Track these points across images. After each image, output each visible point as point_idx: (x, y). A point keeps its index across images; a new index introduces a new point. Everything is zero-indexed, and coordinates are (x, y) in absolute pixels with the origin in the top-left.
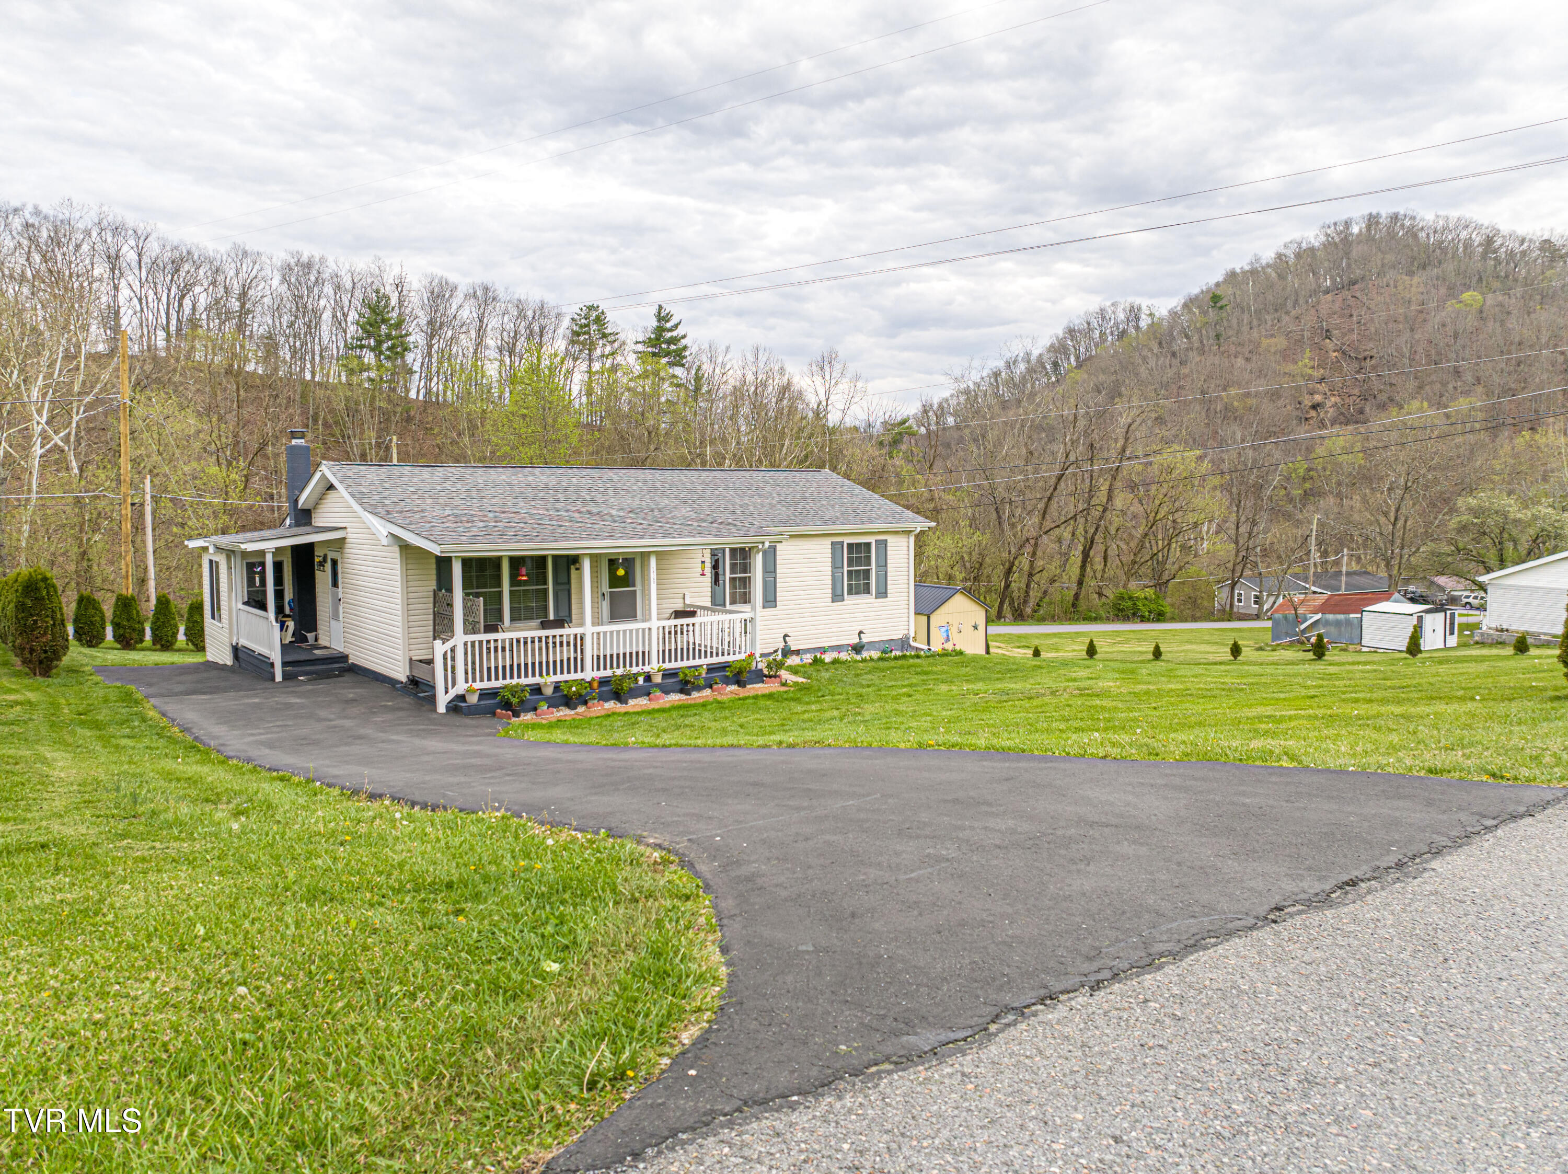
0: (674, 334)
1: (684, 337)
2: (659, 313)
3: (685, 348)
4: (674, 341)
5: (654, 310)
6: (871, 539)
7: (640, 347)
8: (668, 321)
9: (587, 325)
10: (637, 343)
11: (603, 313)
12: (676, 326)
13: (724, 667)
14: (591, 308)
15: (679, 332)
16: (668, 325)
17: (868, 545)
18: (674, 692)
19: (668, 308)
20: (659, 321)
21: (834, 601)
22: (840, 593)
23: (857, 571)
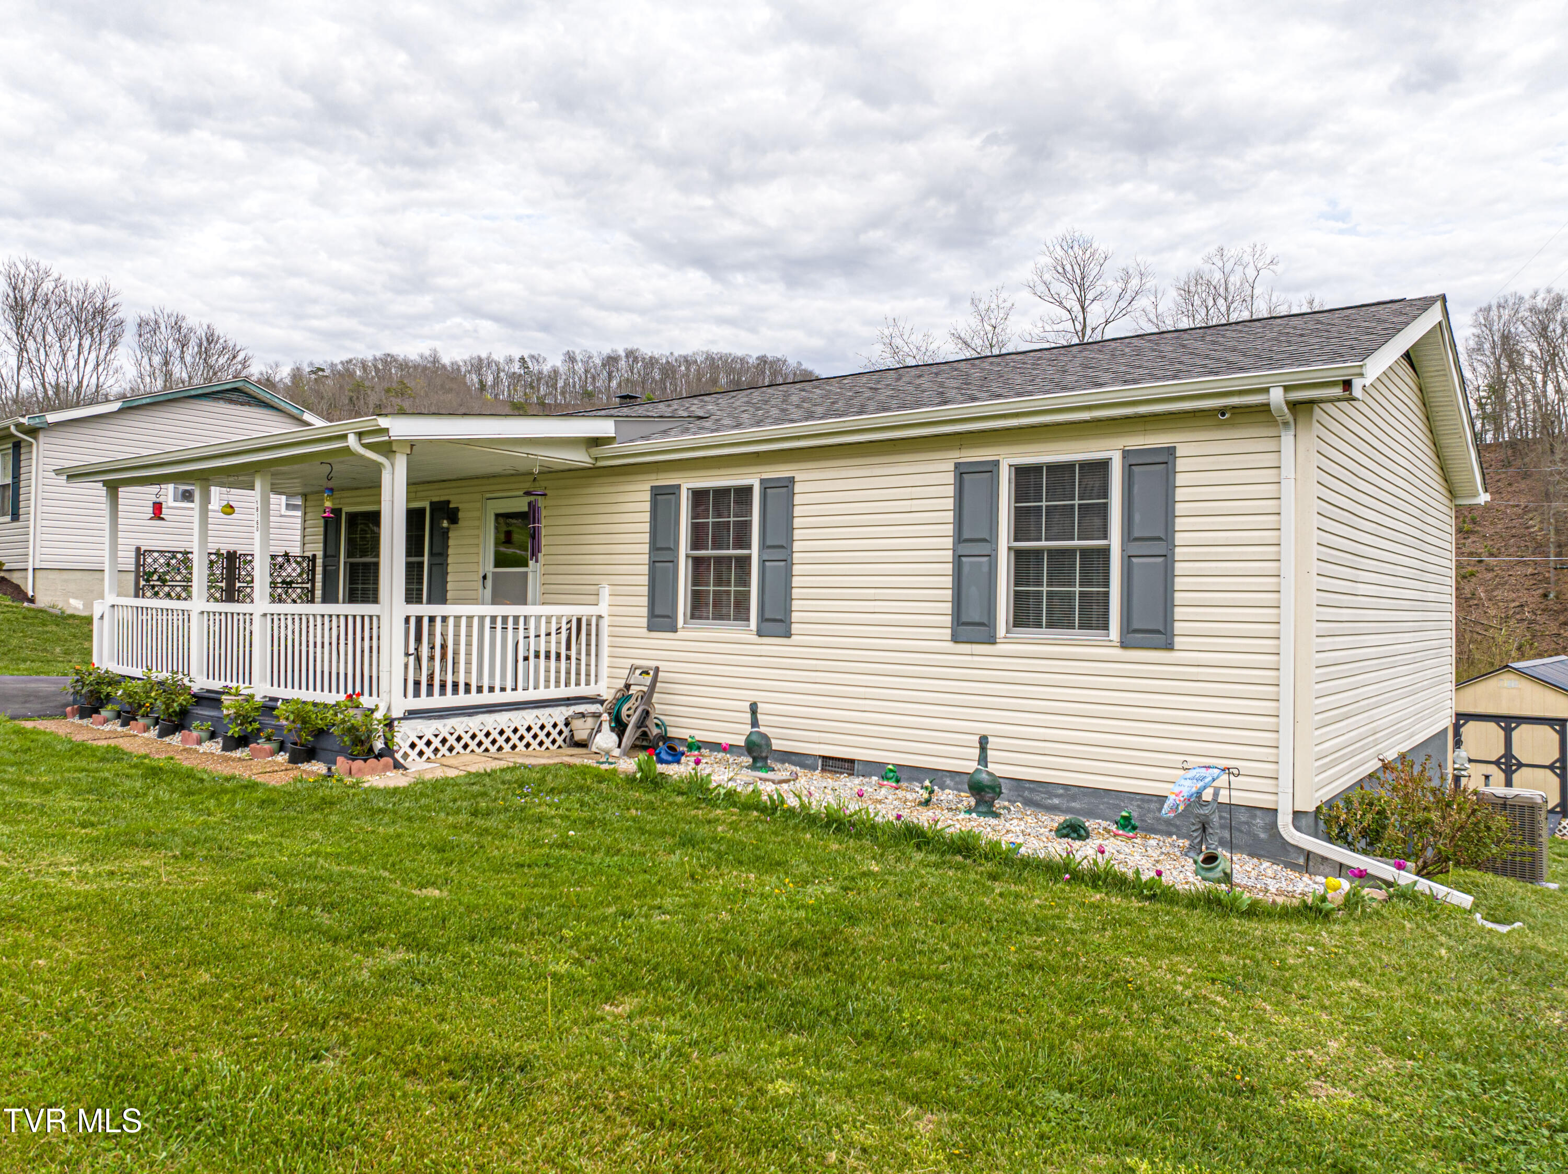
6: (1112, 450)
17: (1101, 468)
21: (955, 639)
22: (977, 619)
23: (1052, 552)
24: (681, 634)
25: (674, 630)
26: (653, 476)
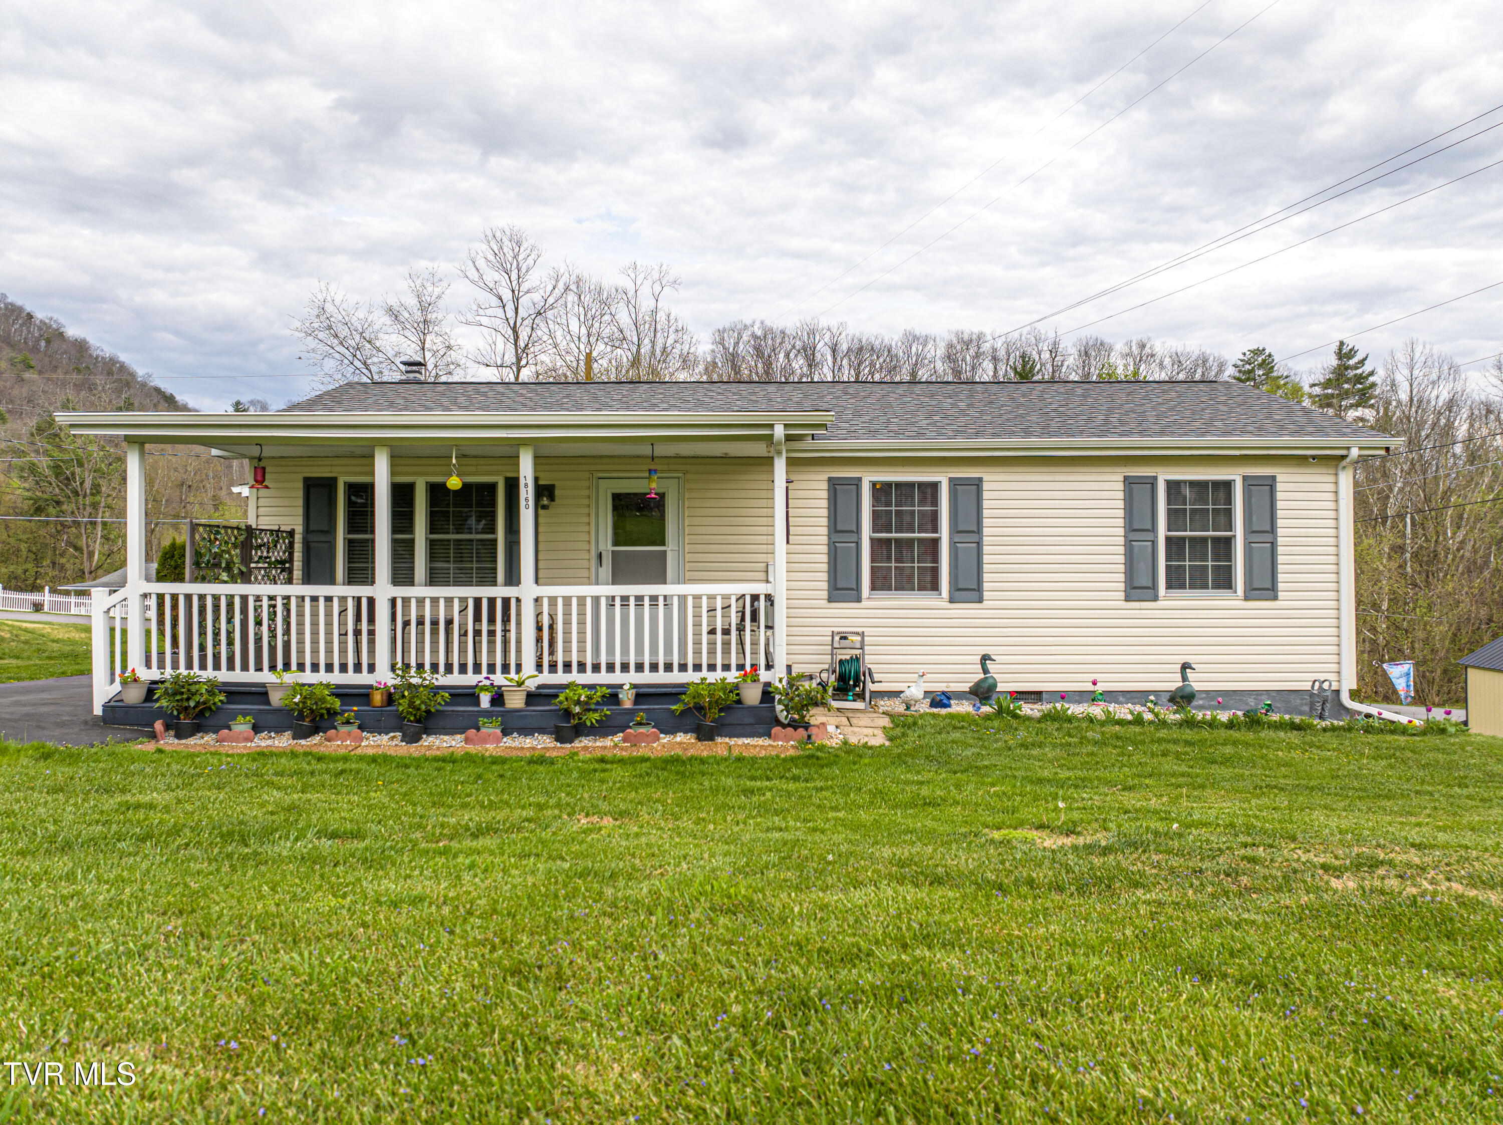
0: (1359, 371)
1: (1372, 373)
2: (1340, 349)
3: (1373, 385)
4: (1360, 379)
5: (1335, 347)
6: (1235, 475)
7: (1317, 390)
8: (1350, 358)
9: (1252, 371)
10: (1314, 385)
11: (1270, 355)
12: (1362, 362)
13: (673, 693)
14: (1257, 352)
15: (1367, 368)
16: (1352, 362)
17: (1227, 486)
18: (542, 731)
19: (1350, 343)
20: (1340, 359)
21: (1127, 599)
22: (1145, 584)
23: (1192, 539)
24: (864, 603)
25: (859, 600)
26: (830, 469)
